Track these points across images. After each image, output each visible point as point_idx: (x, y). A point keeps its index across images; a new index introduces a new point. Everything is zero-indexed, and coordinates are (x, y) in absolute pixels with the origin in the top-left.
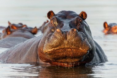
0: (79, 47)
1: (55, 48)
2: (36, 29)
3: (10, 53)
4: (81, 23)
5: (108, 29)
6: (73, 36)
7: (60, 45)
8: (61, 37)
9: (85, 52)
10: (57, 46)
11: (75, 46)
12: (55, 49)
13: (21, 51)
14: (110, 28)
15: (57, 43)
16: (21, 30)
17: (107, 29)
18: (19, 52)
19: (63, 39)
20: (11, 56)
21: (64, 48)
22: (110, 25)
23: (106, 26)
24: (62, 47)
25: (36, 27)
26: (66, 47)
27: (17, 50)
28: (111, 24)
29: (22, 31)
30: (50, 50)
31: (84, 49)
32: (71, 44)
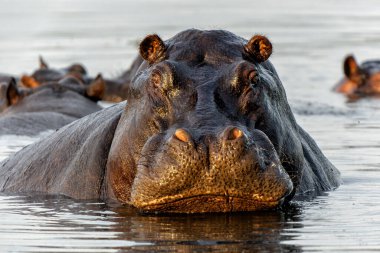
0: (252, 192)
1: (170, 195)
2: (99, 81)
3: (12, 168)
4: (253, 82)
5: (358, 78)
6: (230, 156)
7: (188, 185)
8: (193, 162)
9: (272, 203)
10: (178, 191)
11: (237, 187)
12: (172, 197)
13: (49, 159)
14: (364, 76)
15: (177, 180)
16: (50, 90)
17: (354, 82)
18: (42, 162)
19: (198, 169)
20: (16, 177)
21: (200, 196)
22: (366, 66)
23: (353, 70)
24: (195, 193)
25: (99, 76)
26: (208, 192)
27: (35, 158)
28: (368, 63)
29: (54, 92)
30: (155, 201)
31: (268, 196)
32: (223, 183)
